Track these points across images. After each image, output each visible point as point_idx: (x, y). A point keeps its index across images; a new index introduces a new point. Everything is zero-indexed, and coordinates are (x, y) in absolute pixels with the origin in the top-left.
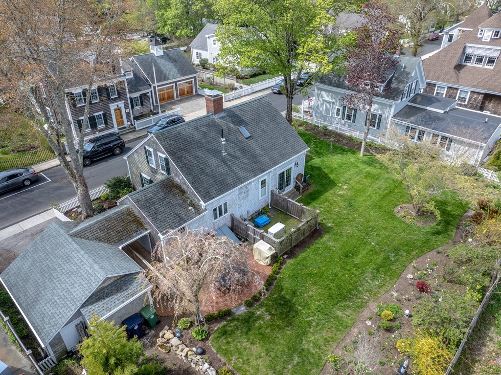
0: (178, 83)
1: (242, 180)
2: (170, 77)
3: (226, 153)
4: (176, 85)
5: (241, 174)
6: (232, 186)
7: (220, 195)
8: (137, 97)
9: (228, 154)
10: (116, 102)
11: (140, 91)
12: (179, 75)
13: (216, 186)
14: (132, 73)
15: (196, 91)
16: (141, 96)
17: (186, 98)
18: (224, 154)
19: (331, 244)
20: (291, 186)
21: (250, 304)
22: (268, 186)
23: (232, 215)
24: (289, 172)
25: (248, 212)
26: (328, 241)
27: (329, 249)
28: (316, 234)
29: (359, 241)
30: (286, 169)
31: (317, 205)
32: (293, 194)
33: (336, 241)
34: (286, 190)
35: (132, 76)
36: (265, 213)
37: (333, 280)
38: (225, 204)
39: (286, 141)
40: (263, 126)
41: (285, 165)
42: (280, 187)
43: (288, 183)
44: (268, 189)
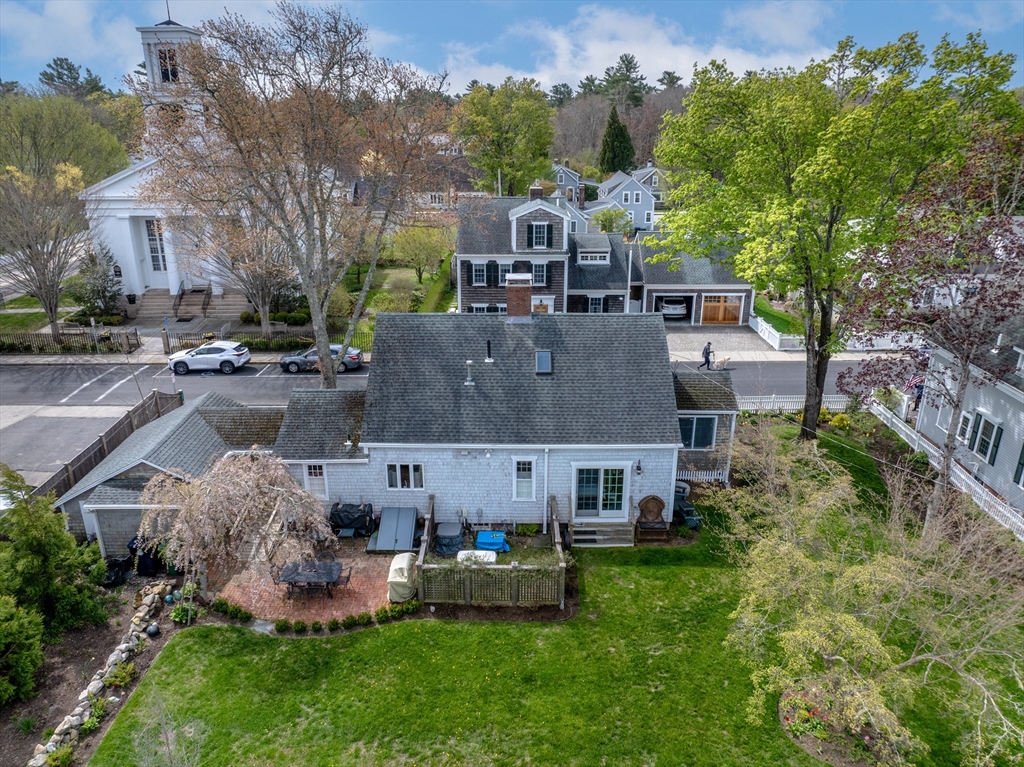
0: (704, 295)
1: (462, 437)
2: (689, 279)
3: (473, 384)
4: (699, 297)
5: (469, 427)
6: (431, 437)
7: (398, 442)
8: (600, 299)
9: (476, 387)
10: (541, 294)
11: (608, 288)
12: (710, 279)
13: (404, 426)
14: (608, 256)
15: (746, 320)
16: (607, 299)
17: (714, 328)
18: (466, 384)
19: (540, 644)
20: (624, 516)
21: (283, 628)
22: (541, 481)
23: (432, 497)
24: (615, 478)
25: (480, 514)
26: (543, 638)
27: (519, 649)
28: (545, 613)
29: (600, 675)
30: (602, 465)
31: (634, 575)
32: (618, 532)
33: (557, 646)
34: (606, 517)
35: (607, 262)
36: (516, 537)
37: (436, 692)
38: (417, 468)
39: (632, 409)
40: (600, 365)
41: (603, 456)
42: (586, 503)
43: (613, 504)
44: (540, 489)
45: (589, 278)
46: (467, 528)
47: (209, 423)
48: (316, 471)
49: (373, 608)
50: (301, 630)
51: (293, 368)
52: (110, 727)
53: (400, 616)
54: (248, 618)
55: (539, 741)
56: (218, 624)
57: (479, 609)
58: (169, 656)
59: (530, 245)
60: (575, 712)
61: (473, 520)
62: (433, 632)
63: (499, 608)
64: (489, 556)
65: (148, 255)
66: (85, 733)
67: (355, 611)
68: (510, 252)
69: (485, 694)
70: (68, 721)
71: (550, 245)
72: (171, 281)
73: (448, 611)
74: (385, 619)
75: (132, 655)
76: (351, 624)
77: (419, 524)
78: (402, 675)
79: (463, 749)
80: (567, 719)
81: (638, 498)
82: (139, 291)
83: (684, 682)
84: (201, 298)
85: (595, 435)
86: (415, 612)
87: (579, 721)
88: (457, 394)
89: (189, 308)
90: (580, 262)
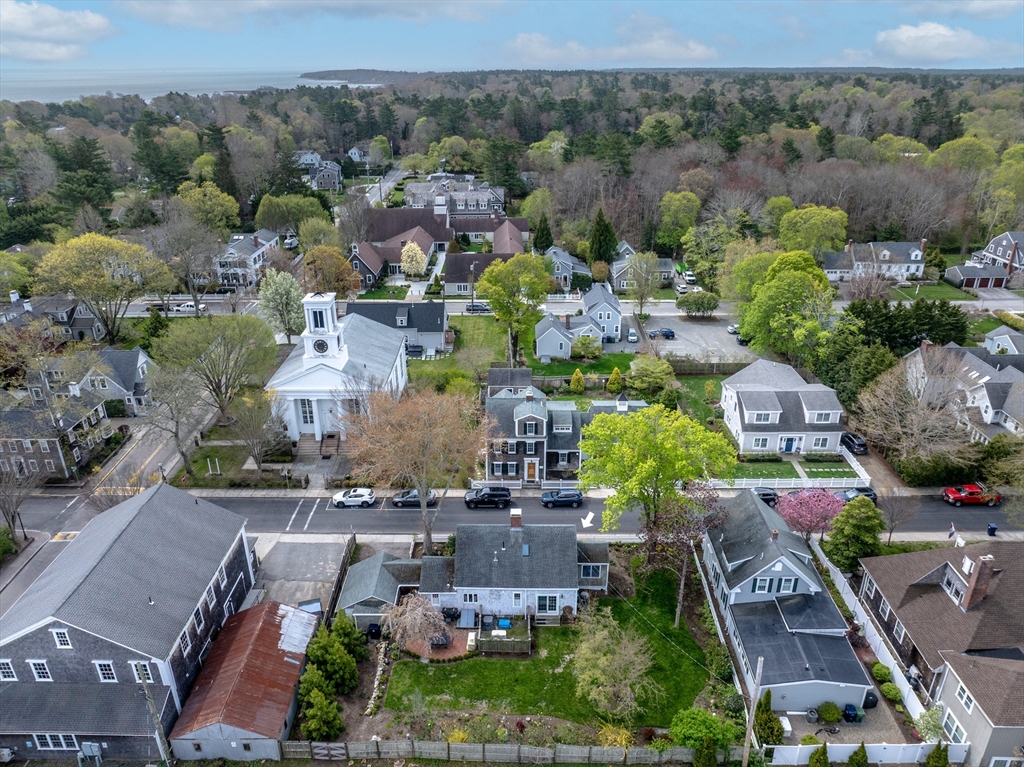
3: (497, 560)
5: (495, 580)
6: (481, 585)
7: (468, 586)
8: (566, 454)
9: (498, 562)
10: (531, 457)
11: (570, 448)
13: (470, 580)
14: (571, 428)
16: (569, 454)
18: (494, 560)
19: (521, 668)
20: (557, 613)
21: (432, 661)
22: (524, 600)
23: (481, 606)
24: (553, 599)
25: (500, 611)
26: (523, 665)
27: (514, 670)
28: (523, 655)
29: (540, 679)
30: (548, 595)
31: (558, 639)
32: (554, 619)
33: (527, 669)
34: (550, 613)
35: (570, 431)
36: (514, 620)
37: (486, 685)
38: (475, 595)
39: (560, 573)
40: (548, 552)
41: (547, 592)
42: (542, 607)
43: (553, 608)
44: (523, 603)
45: (560, 442)
46: (495, 617)
47: (388, 571)
48: (436, 596)
49: (462, 653)
50: (438, 662)
51: (400, 505)
52: (386, 696)
53: (472, 657)
54: (418, 657)
55: (519, 701)
56: (409, 660)
57: (500, 653)
58: (396, 672)
59: (525, 433)
60: (531, 692)
61: (497, 614)
62: (484, 662)
63: (507, 653)
64: (503, 633)
65: (301, 415)
66: (379, 697)
67: (457, 655)
68: (515, 437)
69: (502, 686)
70: (374, 695)
71: (536, 433)
72: (317, 429)
73: (489, 654)
74: (467, 657)
75: (384, 671)
76: (455, 660)
77: (477, 615)
78: (475, 679)
79: (496, 703)
80: (528, 694)
81: (562, 606)
82: (296, 437)
83: (567, 682)
84: (334, 442)
85: (545, 584)
86: (477, 655)
87: (532, 695)
88: (491, 565)
89: (328, 449)
90: (555, 431)
